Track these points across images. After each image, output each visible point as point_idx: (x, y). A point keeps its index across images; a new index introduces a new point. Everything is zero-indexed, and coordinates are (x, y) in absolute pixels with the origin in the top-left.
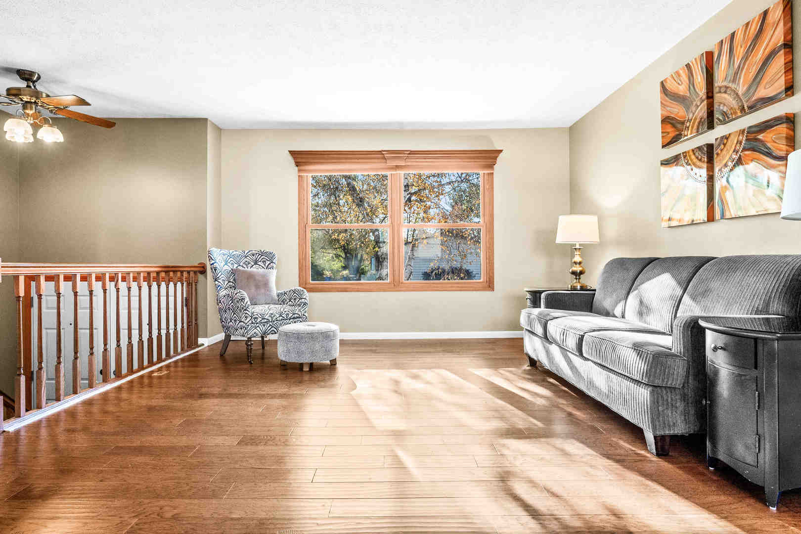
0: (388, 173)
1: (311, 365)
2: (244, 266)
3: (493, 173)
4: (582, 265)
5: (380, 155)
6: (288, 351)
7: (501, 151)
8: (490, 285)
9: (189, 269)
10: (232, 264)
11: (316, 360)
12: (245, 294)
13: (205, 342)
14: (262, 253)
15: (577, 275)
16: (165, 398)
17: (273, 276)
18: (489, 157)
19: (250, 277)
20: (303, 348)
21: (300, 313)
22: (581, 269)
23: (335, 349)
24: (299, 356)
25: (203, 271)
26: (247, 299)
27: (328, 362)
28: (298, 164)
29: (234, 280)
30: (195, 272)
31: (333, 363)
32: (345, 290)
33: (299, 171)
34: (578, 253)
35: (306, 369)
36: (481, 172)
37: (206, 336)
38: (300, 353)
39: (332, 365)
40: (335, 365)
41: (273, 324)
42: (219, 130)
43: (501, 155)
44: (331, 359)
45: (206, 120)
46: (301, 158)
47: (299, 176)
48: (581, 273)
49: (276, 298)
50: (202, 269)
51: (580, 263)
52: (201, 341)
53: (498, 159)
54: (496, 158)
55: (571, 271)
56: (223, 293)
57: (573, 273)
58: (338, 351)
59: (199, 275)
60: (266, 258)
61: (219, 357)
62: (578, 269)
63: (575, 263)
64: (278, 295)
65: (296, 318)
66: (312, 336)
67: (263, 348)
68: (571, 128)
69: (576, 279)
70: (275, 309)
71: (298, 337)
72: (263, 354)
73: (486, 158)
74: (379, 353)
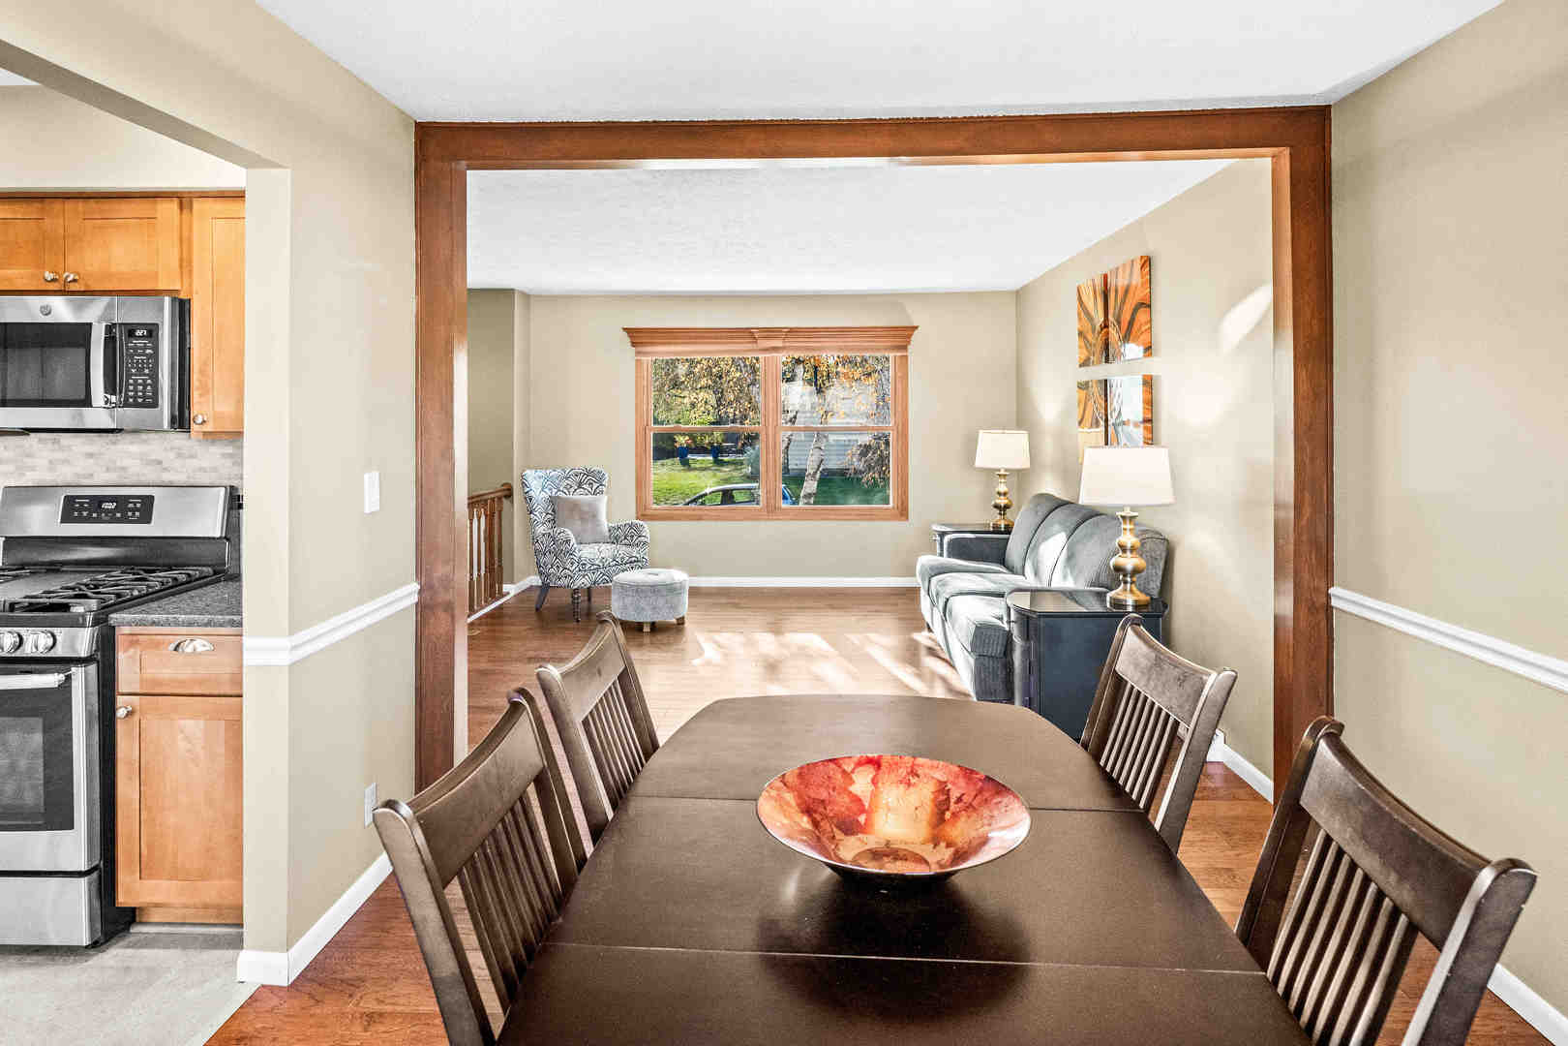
0: (761, 356)
1: (653, 624)
2: (565, 491)
3: (906, 356)
4: (1008, 496)
5: (748, 334)
6: (625, 607)
7: (916, 328)
8: (903, 512)
9: (492, 496)
10: (550, 489)
11: (658, 618)
12: (569, 532)
13: (511, 589)
14: (588, 473)
15: (1003, 509)
16: (489, 661)
17: (602, 503)
18: (902, 336)
19: (575, 506)
20: (643, 603)
21: (638, 556)
22: (1006, 501)
23: (684, 604)
24: (638, 614)
25: (508, 493)
26: (573, 541)
27: (674, 621)
28: (634, 344)
29: (553, 511)
30: (500, 498)
31: (681, 622)
32: (699, 518)
33: (638, 353)
34: (1003, 480)
35: (647, 629)
36: (891, 355)
37: (512, 582)
38: (639, 610)
39: (679, 624)
40: (683, 624)
41: (606, 569)
42: (527, 297)
43: (916, 332)
44: (678, 617)
45: (513, 290)
46: (638, 337)
47: (637, 360)
48: (1006, 507)
49: (607, 534)
50: (507, 493)
51: (1005, 494)
52: (506, 588)
53: (913, 338)
54: (910, 336)
55: (993, 503)
56: (541, 530)
57: (996, 506)
58: (687, 606)
59: (504, 499)
60: (591, 479)
61: (534, 611)
62: (1002, 501)
63: (999, 494)
64: (610, 531)
65: (635, 563)
66: (655, 589)
67: (589, 599)
68: (1017, 292)
69: (1000, 514)
70: (607, 551)
71: (638, 589)
72: (589, 608)
73: (895, 336)
74: (743, 608)
